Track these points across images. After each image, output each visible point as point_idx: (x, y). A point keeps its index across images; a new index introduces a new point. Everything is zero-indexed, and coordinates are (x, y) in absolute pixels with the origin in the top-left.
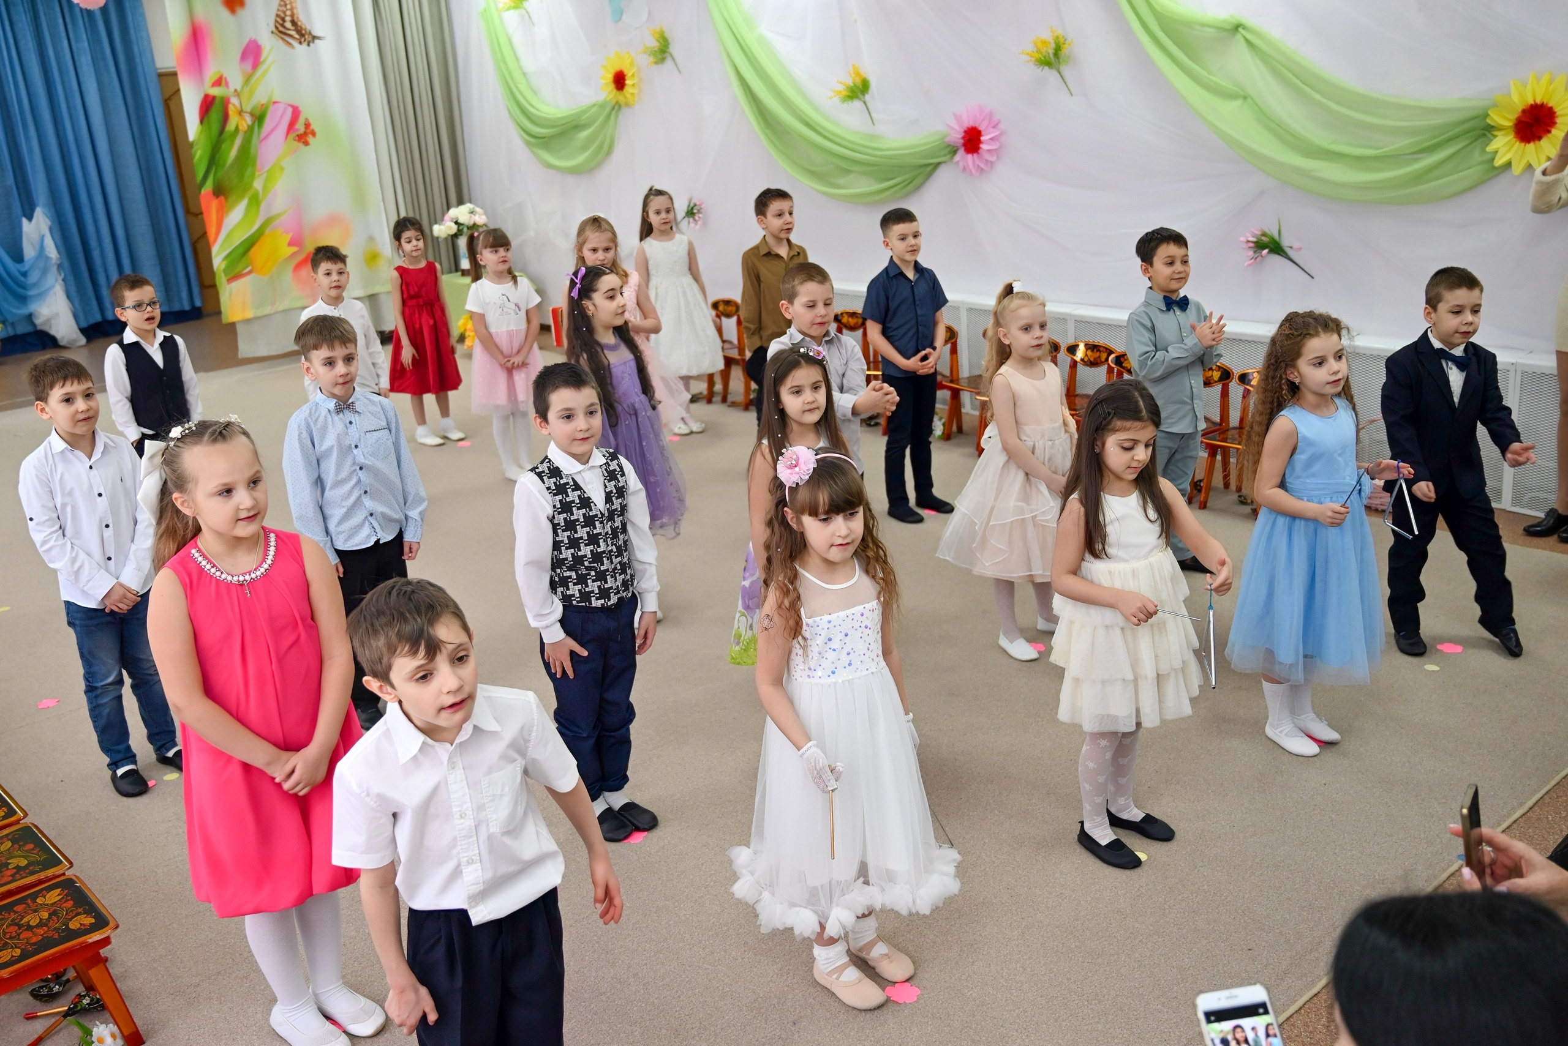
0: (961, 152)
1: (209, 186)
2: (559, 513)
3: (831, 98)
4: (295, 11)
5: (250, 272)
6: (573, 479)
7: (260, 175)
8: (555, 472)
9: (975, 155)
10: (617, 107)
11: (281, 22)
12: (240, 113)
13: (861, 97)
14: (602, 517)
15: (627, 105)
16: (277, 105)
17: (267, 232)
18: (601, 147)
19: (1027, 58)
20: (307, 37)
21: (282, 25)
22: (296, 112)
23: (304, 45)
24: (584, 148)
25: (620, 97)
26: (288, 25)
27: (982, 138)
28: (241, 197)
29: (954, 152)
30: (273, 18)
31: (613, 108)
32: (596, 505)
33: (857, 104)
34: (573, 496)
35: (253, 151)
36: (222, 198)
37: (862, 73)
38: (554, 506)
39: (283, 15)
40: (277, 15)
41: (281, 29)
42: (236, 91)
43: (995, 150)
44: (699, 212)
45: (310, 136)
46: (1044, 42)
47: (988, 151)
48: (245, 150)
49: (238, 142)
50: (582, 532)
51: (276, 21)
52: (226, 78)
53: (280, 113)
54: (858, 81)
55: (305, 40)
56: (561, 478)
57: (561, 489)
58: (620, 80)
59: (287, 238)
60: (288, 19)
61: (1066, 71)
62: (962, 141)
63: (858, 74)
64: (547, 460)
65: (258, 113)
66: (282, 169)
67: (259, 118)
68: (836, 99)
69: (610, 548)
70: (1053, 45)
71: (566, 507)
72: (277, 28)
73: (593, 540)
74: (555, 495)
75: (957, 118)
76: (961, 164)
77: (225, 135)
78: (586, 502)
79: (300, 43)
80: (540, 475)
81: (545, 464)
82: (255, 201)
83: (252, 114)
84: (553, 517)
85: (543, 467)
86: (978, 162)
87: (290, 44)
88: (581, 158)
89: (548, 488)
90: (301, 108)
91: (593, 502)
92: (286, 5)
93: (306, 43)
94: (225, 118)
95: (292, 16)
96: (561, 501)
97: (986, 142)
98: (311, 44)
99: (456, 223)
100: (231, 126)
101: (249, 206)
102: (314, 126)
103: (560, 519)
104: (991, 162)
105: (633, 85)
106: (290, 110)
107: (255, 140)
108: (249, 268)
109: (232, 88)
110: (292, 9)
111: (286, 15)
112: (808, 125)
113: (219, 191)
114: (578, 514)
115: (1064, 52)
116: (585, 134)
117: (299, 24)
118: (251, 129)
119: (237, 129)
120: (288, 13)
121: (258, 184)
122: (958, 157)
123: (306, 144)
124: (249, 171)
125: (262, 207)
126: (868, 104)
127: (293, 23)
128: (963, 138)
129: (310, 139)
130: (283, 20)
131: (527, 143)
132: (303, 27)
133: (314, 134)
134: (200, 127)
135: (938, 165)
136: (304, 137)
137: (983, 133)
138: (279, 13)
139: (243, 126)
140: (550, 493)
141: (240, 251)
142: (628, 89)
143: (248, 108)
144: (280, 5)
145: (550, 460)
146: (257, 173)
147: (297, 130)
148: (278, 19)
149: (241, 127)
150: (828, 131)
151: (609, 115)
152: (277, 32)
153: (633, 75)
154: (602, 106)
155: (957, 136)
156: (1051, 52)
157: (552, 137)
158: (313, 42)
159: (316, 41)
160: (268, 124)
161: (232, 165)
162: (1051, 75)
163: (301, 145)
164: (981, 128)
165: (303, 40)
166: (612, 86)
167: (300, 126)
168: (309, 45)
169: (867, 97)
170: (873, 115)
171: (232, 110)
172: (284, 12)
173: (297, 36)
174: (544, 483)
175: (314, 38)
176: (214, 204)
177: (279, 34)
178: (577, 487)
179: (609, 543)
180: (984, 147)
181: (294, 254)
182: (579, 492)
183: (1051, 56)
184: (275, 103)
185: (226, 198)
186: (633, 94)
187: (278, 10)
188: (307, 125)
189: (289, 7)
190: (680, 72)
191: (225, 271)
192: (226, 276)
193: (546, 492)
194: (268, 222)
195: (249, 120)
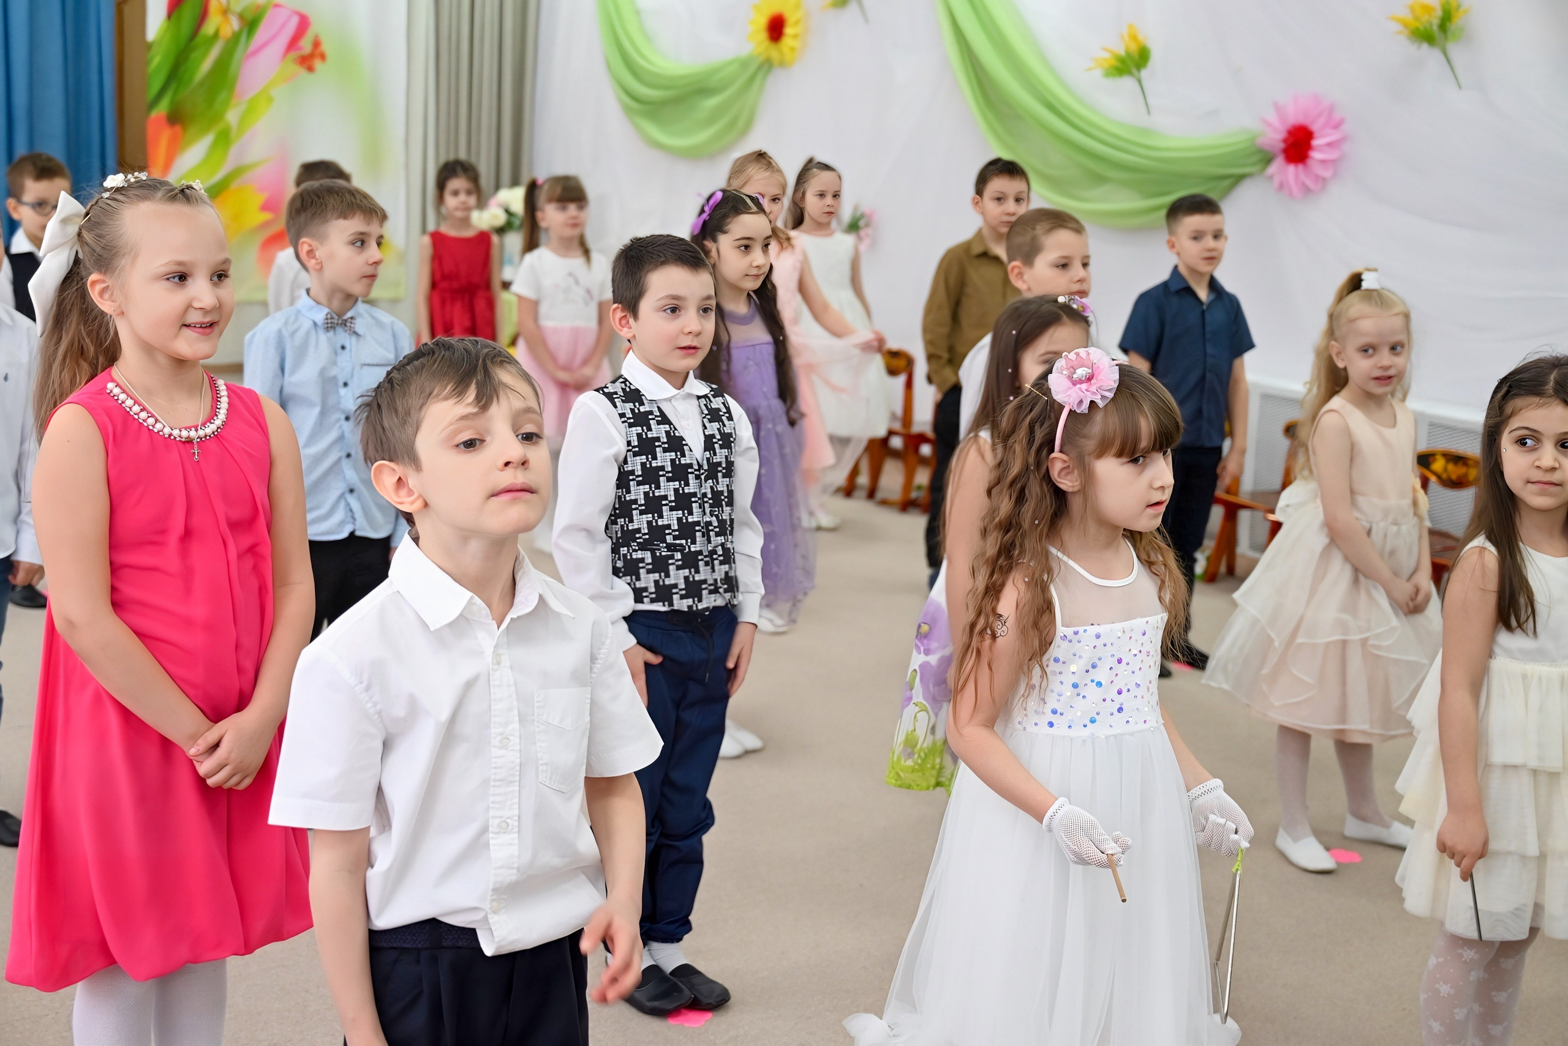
0: (1279, 163)
1: (162, 109)
2: (635, 454)
3: (1089, 69)
6: (658, 407)
7: (238, 103)
8: (634, 396)
9: (1300, 167)
10: (767, 66)
12: (225, 12)
13: (1134, 71)
14: (699, 470)
15: (782, 64)
16: (278, 10)
17: (234, 186)
18: (733, 123)
19: (1398, 27)
22: (304, 23)
24: (710, 121)
25: (773, 51)
27: (1315, 142)
28: (205, 131)
29: (1268, 160)
31: (760, 67)
32: (691, 450)
33: (1127, 83)
34: (658, 431)
35: (233, 67)
36: (178, 128)
37: (1141, 38)
38: (629, 443)
43: (1333, 161)
44: (867, 225)
45: (318, 59)
46: (1427, 9)
47: (1323, 162)
48: (222, 66)
49: (215, 53)
50: (667, 489)
53: (281, 20)
54: (1134, 48)
56: (642, 404)
57: (640, 420)
58: (776, 28)
59: (259, 199)
61: (1456, 51)
62: (1282, 145)
63: (1134, 37)
64: (621, 380)
65: (249, 16)
66: (270, 100)
67: (250, 23)
68: (1098, 73)
69: (707, 518)
70: (1439, 13)
71: (646, 446)
73: (683, 502)
74: (631, 425)
75: (1278, 108)
76: (1276, 180)
77: (199, 39)
78: (676, 444)
80: (610, 397)
81: (618, 384)
82: (224, 139)
83: (241, 17)
84: (625, 461)
85: (618, 387)
86: (1303, 177)
88: (701, 137)
89: (622, 415)
90: (312, 20)
91: (687, 445)
94: (203, 15)
96: (639, 435)
97: (1320, 149)
99: (508, 211)
100: (209, 28)
101: (214, 146)
102: (326, 47)
103: (636, 464)
104: (1324, 179)
105: (795, 36)
106: (294, 21)
107: (239, 53)
112: (1051, 107)
113: (176, 119)
114: (664, 459)
115: (1457, 22)
116: (712, 102)
118: (236, 37)
119: (216, 35)
121: (232, 116)
122: (1273, 168)
123: (311, 69)
124: (223, 95)
125: (234, 149)
126: (1144, 83)
128: (1285, 141)
129: (318, 64)
131: (627, 110)
133: (323, 57)
134: (166, 23)
135: (1239, 179)
136: (307, 62)
137: (1316, 135)
139: (226, 32)
140: (623, 422)
142: (787, 41)
143: (237, 7)
145: (626, 380)
146: (234, 101)
147: (302, 48)
149: (222, 33)
150: (1080, 117)
151: (752, 79)
153: (797, 22)
154: (744, 63)
155: (1274, 137)
156: (1436, 22)
157: (664, 103)
160: (261, 34)
161: (202, 83)
162: (1431, 56)
163: (302, 72)
164: (1315, 128)
166: (763, 36)
167: (306, 44)
169: (1144, 74)
170: (1150, 100)
171: (214, 6)
174: (615, 406)
176: (165, 135)
178: (664, 420)
179: (708, 510)
180: (1315, 155)
181: (266, 225)
182: (667, 427)
183: (1435, 28)
184: (277, 6)
185: (184, 128)
186: (792, 49)
188: (316, 44)
190: (866, 19)
193: (619, 420)
194: (237, 172)
195: (235, 24)
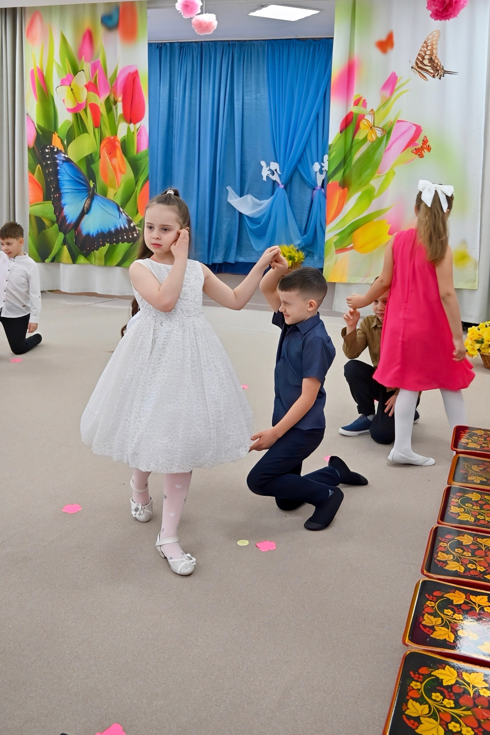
1: (338, 178)
4: (434, 51)
5: (352, 248)
7: (379, 177)
11: (421, 60)
16: (402, 123)
17: (374, 220)
20: (440, 71)
21: (422, 63)
22: (418, 130)
23: (437, 78)
26: (426, 62)
28: (358, 190)
30: (416, 55)
35: (376, 156)
36: (346, 189)
39: (424, 55)
40: (419, 55)
41: (420, 65)
42: (372, 110)
45: (425, 150)
49: (364, 148)
51: (417, 59)
52: (364, 101)
53: (403, 129)
55: (438, 75)
59: (387, 228)
60: (427, 57)
66: (395, 173)
67: (387, 132)
72: (417, 64)
77: (355, 143)
79: (434, 76)
82: (369, 194)
83: (383, 129)
87: (425, 77)
90: (422, 128)
92: (428, 46)
93: (439, 76)
94: (357, 129)
95: (431, 55)
98: (442, 77)
100: (361, 136)
101: (361, 198)
106: (414, 128)
107: (382, 149)
108: (352, 245)
109: (369, 108)
110: (432, 50)
111: (426, 55)
113: (344, 184)
117: (436, 61)
118: (379, 141)
119: (365, 139)
120: (428, 52)
121: (375, 183)
123: (421, 156)
124: (370, 172)
125: (376, 200)
127: (431, 60)
129: (425, 153)
130: (423, 58)
132: (439, 63)
133: (429, 149)
134: (340, 135)
138: (421, 52)
139: (372, 137)
141: (349, 231)
143: (380, 124)
144: (423, 47)
146: (376, 175)
147: (417, 144)
148: (419, 57)
149: (369, 138)
152: (416, 67)
158: (443, 76)
159: (446, 75)
160: (393, 138)
161: (355, 165)
165: (436, 74)
167: (419, 142)
168: (440, 79)
171: (363, 124)
172: (425, 53)
173: (432, 71)
175: (445, 72)
176: (338, 193)
177: (418, 69)
184: (399, 121)
185: (348, 190)
187: (421, 50)
188: (425, 142)
189: (429, 48)
191: (335, 244)
192: (335, 247)
194: (378, 213)
195: (379, 134)
